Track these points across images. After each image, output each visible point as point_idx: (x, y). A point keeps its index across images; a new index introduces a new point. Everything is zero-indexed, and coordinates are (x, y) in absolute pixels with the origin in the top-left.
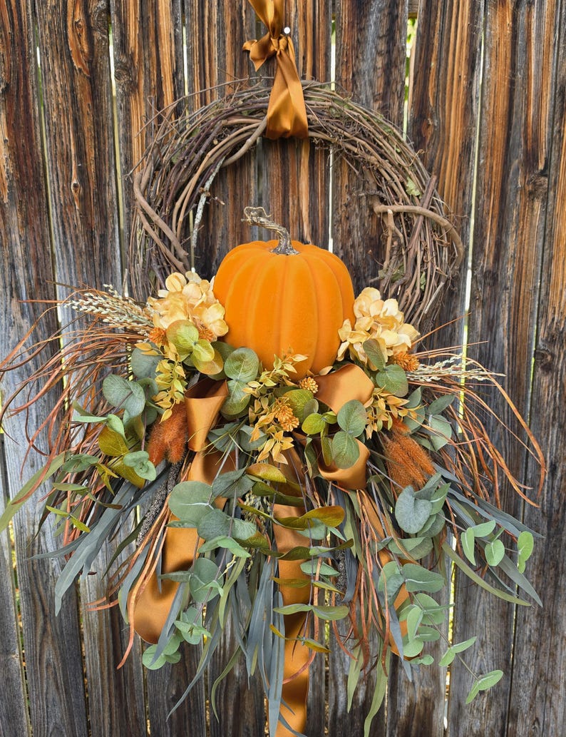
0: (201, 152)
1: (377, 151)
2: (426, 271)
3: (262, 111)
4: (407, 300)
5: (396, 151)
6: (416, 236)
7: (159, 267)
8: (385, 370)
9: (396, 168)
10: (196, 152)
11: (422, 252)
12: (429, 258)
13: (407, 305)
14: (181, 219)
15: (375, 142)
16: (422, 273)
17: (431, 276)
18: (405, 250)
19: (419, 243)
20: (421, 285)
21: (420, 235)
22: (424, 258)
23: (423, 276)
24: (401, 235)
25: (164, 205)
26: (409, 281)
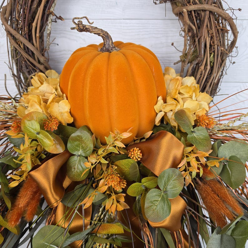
2: (214, 52)
4: (201, 74)
6: (205, 26)
7: (28, 70)
8: (192, 132)
11: (210, 38)
12: (216, 42)
13: (202, 78)
16: (210, 54)
17: (218, 55)
18: (197, 38)
19: (207, 32)
20: (211, 62)
21: (207, 26)
22: (211, 42)
23: (212, 56)
24: (194, 27)
25: (23, 26)
26: (201, 61)
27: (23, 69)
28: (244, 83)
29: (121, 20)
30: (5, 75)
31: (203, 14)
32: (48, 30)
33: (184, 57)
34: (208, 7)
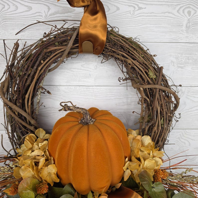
0: (35, 67)
1: (131, 57)
2: (163, 117)
3: (66, 42)
4: (155, 132)
5: (142, 56)
6: (156, 100)
7: (20, 131)
8: (152, 187)
9: (142, 65)
10: (32, 67)
11: (160, 107)
12: (165, 110)
14: (30, 104)
15: (129, 52)
16: (161, 118)
17: (166, 119)
18: (151, 107)
19: (158, 103)
20: (161, 125)
21: (158, 98)
22: (161, 110)
23: (162, 120)
24: (148, 100)
25: (18, 98)
26: (155, 123)
27: (17, 130)
28: (184, 130)
29: (93, 87)
30: (2, 135)
31: (155, 90)
32: (38, 99)
33: (142, 119)
34: (158, 87)
